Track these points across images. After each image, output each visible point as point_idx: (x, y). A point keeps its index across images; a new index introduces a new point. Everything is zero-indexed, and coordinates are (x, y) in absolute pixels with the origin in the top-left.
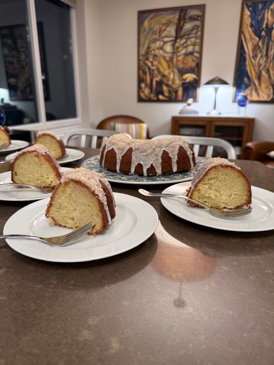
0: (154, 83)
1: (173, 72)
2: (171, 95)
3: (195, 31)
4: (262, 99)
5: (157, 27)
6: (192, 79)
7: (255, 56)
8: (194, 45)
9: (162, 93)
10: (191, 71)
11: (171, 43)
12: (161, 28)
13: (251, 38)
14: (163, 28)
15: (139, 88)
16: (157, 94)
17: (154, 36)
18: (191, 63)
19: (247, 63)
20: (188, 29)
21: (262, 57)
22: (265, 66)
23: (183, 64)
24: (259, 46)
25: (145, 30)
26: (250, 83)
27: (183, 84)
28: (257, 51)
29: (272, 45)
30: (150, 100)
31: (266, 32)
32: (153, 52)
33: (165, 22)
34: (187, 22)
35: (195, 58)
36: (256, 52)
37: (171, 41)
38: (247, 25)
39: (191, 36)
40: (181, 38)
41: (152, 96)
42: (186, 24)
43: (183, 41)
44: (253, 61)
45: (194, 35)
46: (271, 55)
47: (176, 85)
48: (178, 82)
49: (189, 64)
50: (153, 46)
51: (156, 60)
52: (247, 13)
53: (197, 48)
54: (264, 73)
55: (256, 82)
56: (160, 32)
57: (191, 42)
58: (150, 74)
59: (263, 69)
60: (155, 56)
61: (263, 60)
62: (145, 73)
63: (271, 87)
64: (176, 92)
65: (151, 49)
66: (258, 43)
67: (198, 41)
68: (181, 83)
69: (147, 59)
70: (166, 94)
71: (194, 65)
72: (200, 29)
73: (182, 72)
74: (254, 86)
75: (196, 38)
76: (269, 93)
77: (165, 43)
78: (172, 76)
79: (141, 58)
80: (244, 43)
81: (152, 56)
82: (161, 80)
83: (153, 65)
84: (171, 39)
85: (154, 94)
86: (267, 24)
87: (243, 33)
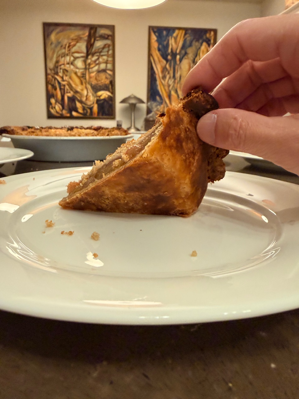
0: (66, 99)
1: (86, 88)
2: (85, 111)
3: (106, 50)
5: (65, 42)
6: (107, 96)
7: (164, 77)
8: (106, 62)
9: (76, 111)
10: (105, 88)
11: (82, 59)
12: (70, 43)
13: (160, 61)
14: (72, 44)
15: (49, 104)
16: (70, 111)
17: (63, 51)
18: (104, 80)
19: (158, 82)
20: (99, 46)
21: (170, 78)
22: (173, 86)
23: (97, 81)
24: (166, 68)
25: (52, 44)
26: (161, 101)
27: (98, 101)
28: (166, 72)
29: (178, 68)
30: (62, 117)
31: (172, 56)
32: (62, 66)
33: (75, 38)
34: (97, 40)
35: (108, 76)
36: (164, 73)
37: (82, 57)
38: (155, 49)
39: (102, 54)
40: (93, 55)
41: (64, 112)
42: (96, 42)
43: (95, 58)
44: (163, 82)
45: (106, 53)
47: (90, 101)
48: (92, 98)
50: (62, 60)
51: (66, 76)
52: (154, 38)
53: (109, 66)
54: (173, 93)
56: (69, 47)
57: (104, 59)
58: (60, 89)
59: (172, 89)
60: (65, 71)
61: (171, 81)
62: (56, 89)
64: (91, 109)
65: (60, 63)
67: (110, 59)
68: (96, 99)
69: (57, 73)
70: (80, 110)
71: (108, 82)
72: (111, 48)
73: (96, 89)
74: (166, 104)
75: (108, 56)
77: (76, 58)
78: (85, 93)
79: (49, 71)
81: (61, 71)
82: (73, 96)
83: (63, 81)
84: (82, 55)
85: (66, 110)
86: (172, 49)
87: (152, 55)
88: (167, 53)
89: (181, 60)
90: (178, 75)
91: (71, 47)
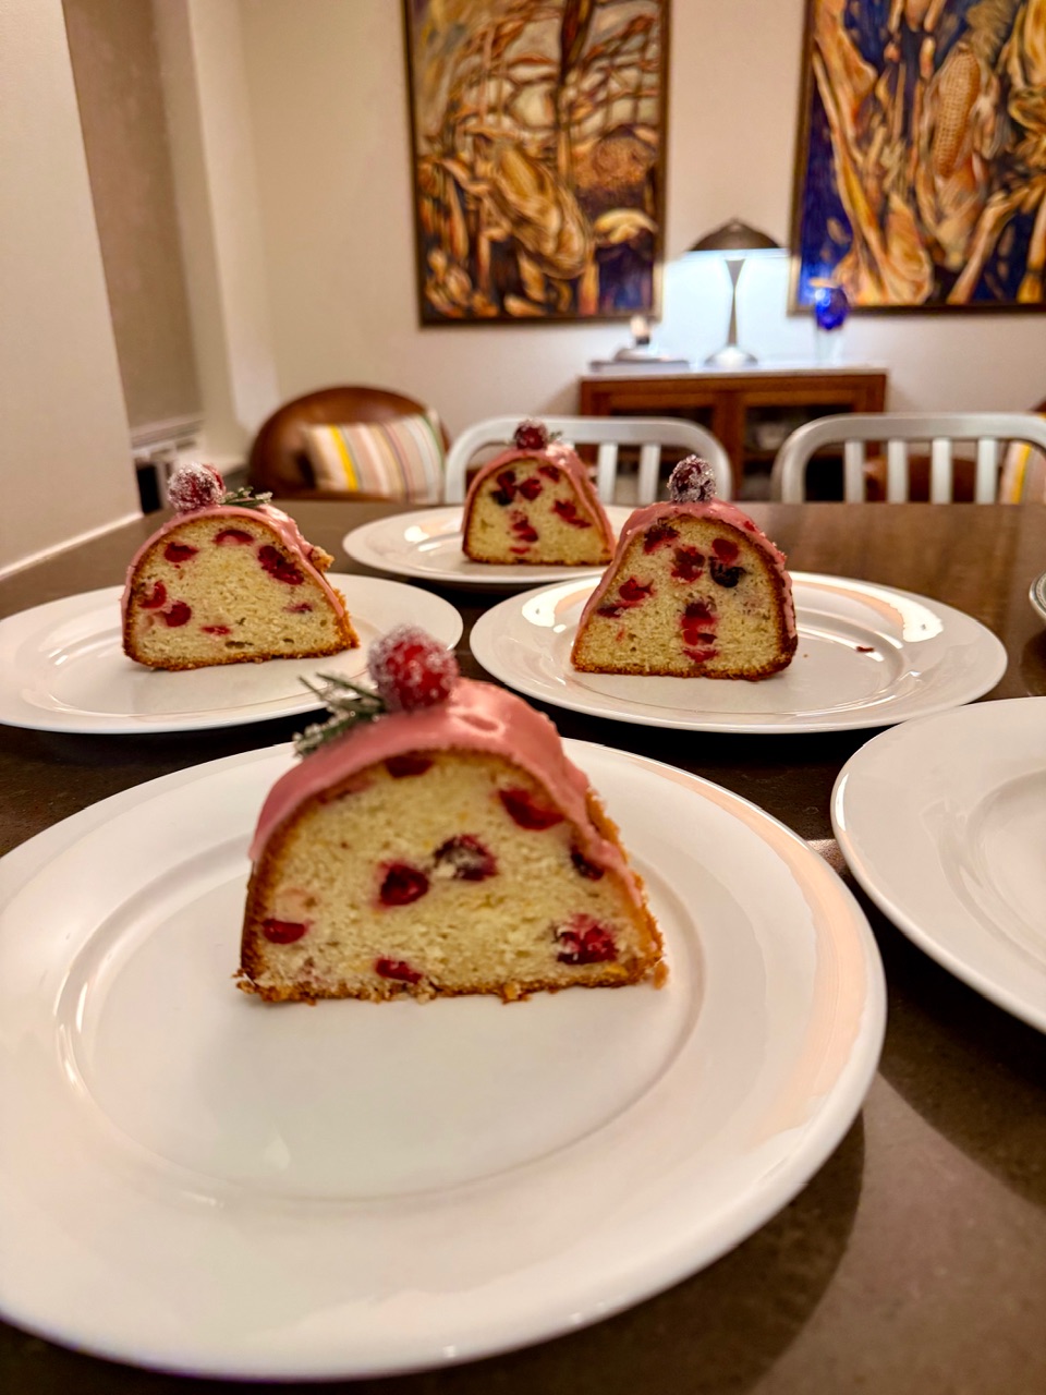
0: (484, 249)
1: (559, 203)
2: (553, 295)
3: (636, 41)
4: (894, 299)
5: (483, 22)
6: (633, 232)
7: (864, 139)
8: (636, 95)
9: (520, 290)
10: (629, 198)
11: (544, 88)
12: (499, 27)
13: (849, 70)
14: (509, 27)
15: (424, 271)
16: (500, 296)
18: (625, 165)
19: (838, 162)
20: (608, 31)
21: (888, 141)
22: (900, 175)
23: (599, 174)
24: (875, 99)
25: (433, 35)
26: (849, 240)
27: (600, 253)
28: (871, 118)
29: (922, 95)
30: (469, 319)
31: (900, 47)
32: (472, 123)
33: (518, 2)
34: (604, 5)
35: (639, 149)
36: (866, 120)
37: (545, 78)
39: (620, 60)
40: (585, 67)
41: (478, 300)
42: (599, 12)
43: (593, 79)
45: (635, 57)
46: (920, 135)
47: (571, 254)
48: (578, 244)
49: (620, 173)
50: (470, 98)
51: (486, 159)
53: (647, 109)
55: (872, 237)
56: (495, 43)
57: (625, 84)
58: (465, 213)
59: (895, 185)
60: (483, 140)
61: (892, 152)
62: (444, 210)
63: (923, 254)
64: (574, 283)
65: (463, 113)
66: (874, 87)
67: (651, 79)
68: (591, 246)
69: (451, 153)
70: (536, 292)
71: (638, 173)
72: (655, 32)
73: (593, 205)
74: (865, 253)
75: (643, 67)
76: (918, 278)
77: (521, 86)
78: (553, 221)
79: (424, 147)
80: (824, 89)
81: (469, 140)
82: (512, 238)
83: (475, 178)
84: (543, 70)
85: (484, 293)
86: (903, 17)
87: (817, 48)
88: (883, 34)
89: (938, 61)
90: (921, 127)
91: (503, 42)
